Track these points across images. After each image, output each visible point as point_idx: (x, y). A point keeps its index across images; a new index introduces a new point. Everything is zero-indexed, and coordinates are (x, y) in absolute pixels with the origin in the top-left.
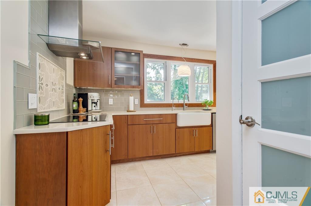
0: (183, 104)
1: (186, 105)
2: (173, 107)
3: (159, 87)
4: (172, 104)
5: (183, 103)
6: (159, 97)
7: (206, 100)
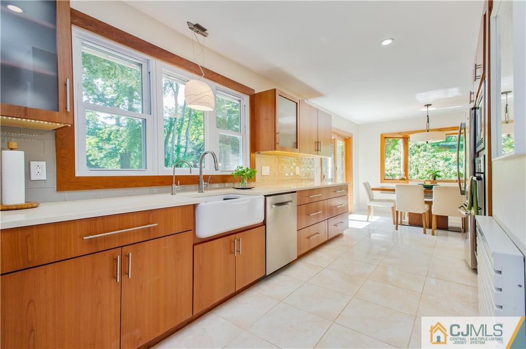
0: (198, 177)
1: (206, 178)
2: (174, 185)
3: (91, 141)
4: (172, 176)
5: (199, 174)
6: (92, 162)
7: (240, 168)
